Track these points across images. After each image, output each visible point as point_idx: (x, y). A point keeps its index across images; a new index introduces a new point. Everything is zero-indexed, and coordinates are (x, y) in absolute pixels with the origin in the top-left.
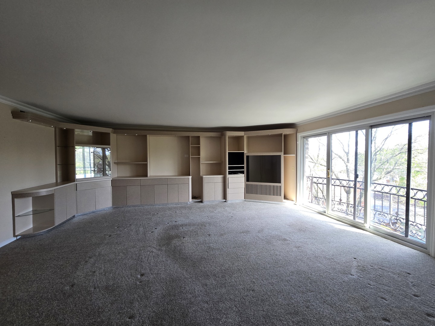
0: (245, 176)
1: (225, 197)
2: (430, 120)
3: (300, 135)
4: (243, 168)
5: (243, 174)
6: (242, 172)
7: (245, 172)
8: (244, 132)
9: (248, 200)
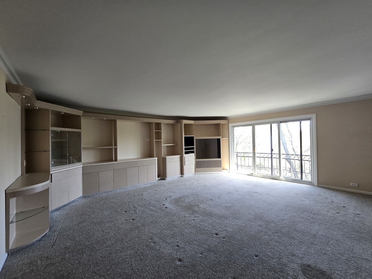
0: (195, 155)
1: (182, 173)
2: (310, 120)
3: (231, 125)
4: (193, 148)
5: (194, 153)
6: (193, 152)
7: (195, 152)
8: (194, 121)
9: (198, 173)
